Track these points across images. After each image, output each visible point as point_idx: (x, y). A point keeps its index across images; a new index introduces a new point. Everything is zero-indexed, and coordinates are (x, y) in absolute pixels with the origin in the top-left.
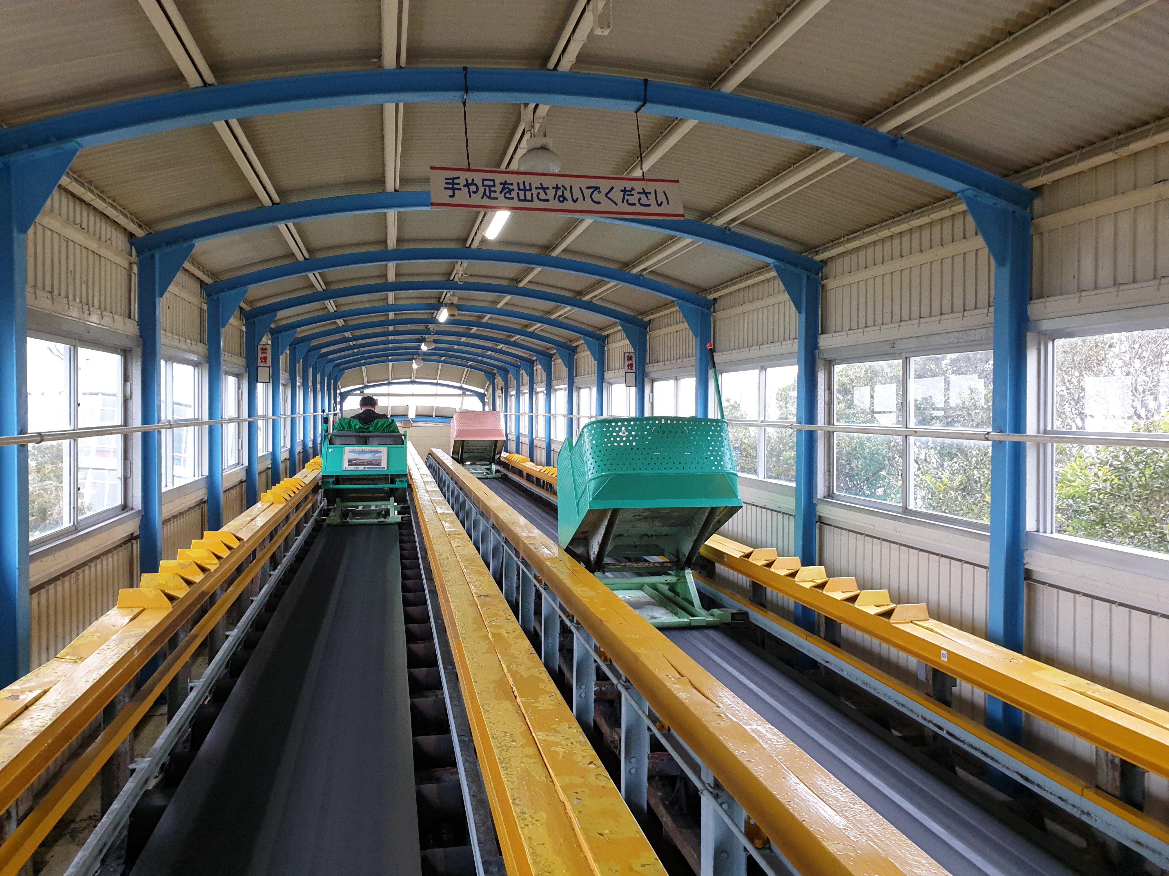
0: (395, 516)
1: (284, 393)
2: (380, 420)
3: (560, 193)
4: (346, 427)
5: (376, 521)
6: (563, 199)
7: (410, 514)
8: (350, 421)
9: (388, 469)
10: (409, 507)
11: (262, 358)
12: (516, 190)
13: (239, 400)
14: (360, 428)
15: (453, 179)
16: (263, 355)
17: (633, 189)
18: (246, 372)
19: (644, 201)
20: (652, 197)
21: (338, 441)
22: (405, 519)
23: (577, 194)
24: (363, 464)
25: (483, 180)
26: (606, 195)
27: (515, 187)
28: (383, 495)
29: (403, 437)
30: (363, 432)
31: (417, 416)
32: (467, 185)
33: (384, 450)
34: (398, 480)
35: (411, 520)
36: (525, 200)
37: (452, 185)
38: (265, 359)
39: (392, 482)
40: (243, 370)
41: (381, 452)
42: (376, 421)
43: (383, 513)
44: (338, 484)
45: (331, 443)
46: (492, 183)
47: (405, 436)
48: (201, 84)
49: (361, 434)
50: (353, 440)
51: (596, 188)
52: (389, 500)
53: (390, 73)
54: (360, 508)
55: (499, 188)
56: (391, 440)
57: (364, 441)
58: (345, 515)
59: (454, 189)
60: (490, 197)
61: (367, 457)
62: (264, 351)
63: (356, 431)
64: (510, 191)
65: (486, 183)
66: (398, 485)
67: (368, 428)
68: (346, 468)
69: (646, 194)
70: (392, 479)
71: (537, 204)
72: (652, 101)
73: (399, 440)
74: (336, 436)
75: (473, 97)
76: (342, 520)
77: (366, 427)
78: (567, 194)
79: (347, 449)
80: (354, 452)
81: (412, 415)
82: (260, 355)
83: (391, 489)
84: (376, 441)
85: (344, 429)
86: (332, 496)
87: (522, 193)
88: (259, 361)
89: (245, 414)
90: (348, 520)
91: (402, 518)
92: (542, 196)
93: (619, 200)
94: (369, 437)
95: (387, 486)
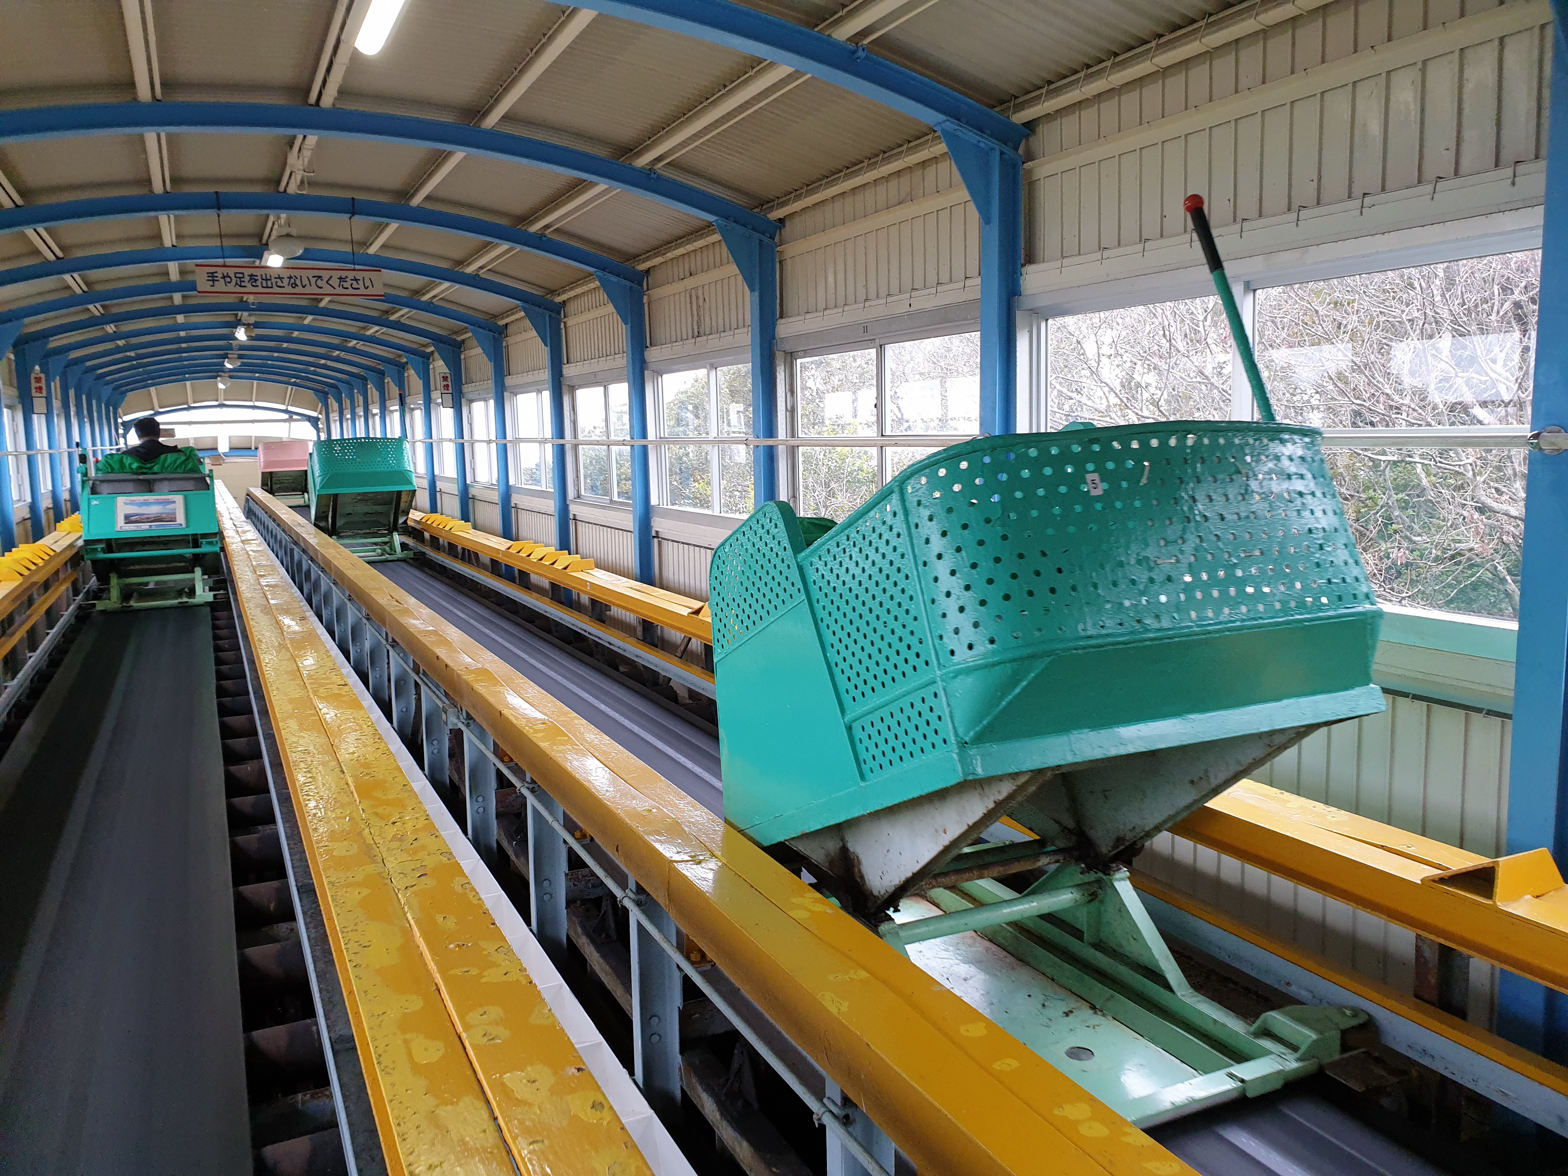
0: (203, 594)
1: (60, 424)
2: (169, 455)
3: (292, 281)
4: (116, 466)
5: (175, 602)
6: (295, 285)
7: (226, 589)
8: (122, 459)
9: (187, 526)
10: (224, 581)
11: (36, 388)
12: (260, 280)
13: (15, 434)
14: (139, 468)
15: (212, 273)
16: (38, 385)
17: (347, 277)
18: (19, 403)
19: (355, 285)
20: (361, 282)
21: (105, 488)
22: (219, 597)
23: (306, 281)
24: (149, 520)
25: (236, 273)
26: (327, 282)
27: (259, 278)
28: (183, 564)
29: (208, 479)
30: (143, 473)
31: (231, 449)
32: (224, 277)
33: (179, 498)
34: (204, 541)
35: (229, 598)
36: (267, 287)
37: (212, 277)
38: (40, 388)
39: (196, 545)
40: (16, 401)
41: (174, 502)
42: (163, 457)
43: (186, 590)
44: (111, 551)
45: (94, 491)
46: (241, 275)
47: (211, 477)
48: (13, 206)
49: (141, 477)
50: (130, 486)
51: (320, 277)
52: (193, 572)
53: (159, 196)
54: (151, 586)
55: (247, 278)
56: (189, 485)
57: (148, 487)
58: (126, 595)
59: (213, 281)
60: (241, 286)
61: (154, 510)
62: (38, 380)
63: (135, 473)
64: (256, 280)
65: (238, 275)
66: (205, 549)
67: (150, 468)
68: (121, 528)
69: (356, 280)
70: (195, 540)
71: (276, 290)
72: (360, 214)
73: (204, 484)
74: (102, 481)
75: (224, 213)
76: (122, 603)
77: (149, 466)
78: (298, 282)
79: (121, 500)
80: (132, 503)
81: (223, 447)
82: (34, 384)
83: (195, 555)
84: (166, 485)
85: (113, 470)
86: (103, 570)
87: (264, 282)
88: (33, 391)
89: (23, 447)
90: (133, 603)
91: (215, 596)
92: (280, 284)
93: (336, 285)
94: (155, 480)
95: (189, 551)
